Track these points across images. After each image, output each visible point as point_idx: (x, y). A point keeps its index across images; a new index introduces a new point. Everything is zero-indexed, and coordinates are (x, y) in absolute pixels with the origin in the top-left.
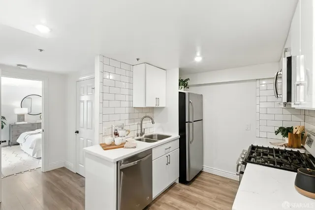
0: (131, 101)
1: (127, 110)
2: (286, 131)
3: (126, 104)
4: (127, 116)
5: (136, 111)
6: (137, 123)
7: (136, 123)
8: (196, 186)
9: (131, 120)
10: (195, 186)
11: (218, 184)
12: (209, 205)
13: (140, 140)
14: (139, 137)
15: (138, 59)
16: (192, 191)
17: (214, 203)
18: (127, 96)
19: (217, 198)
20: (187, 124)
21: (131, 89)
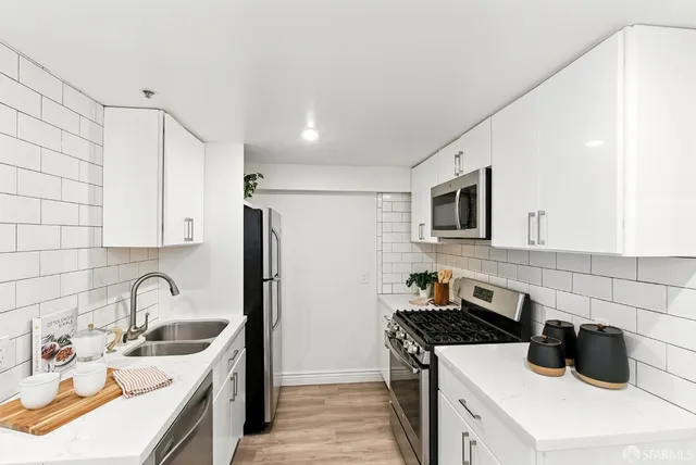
0: (97, 227)
1: (84, 260)
2: (423, 280)
3: (82, 237)
4: (81, 281)
5: (114, 260)
6: (115, 299)
7: (112, 300)
8: (287, 425)
9: (98, 290)
10: (284, 427)
11: (322, 403)
12: (333, 455)
13: (137, 353)
14: (132, 345)
15: (148, 93)
16: (283, 442)
17: (339, 447)
18: (85, 209)
19: (339, 434)
20: (266, 284)
21: (97, 186)
